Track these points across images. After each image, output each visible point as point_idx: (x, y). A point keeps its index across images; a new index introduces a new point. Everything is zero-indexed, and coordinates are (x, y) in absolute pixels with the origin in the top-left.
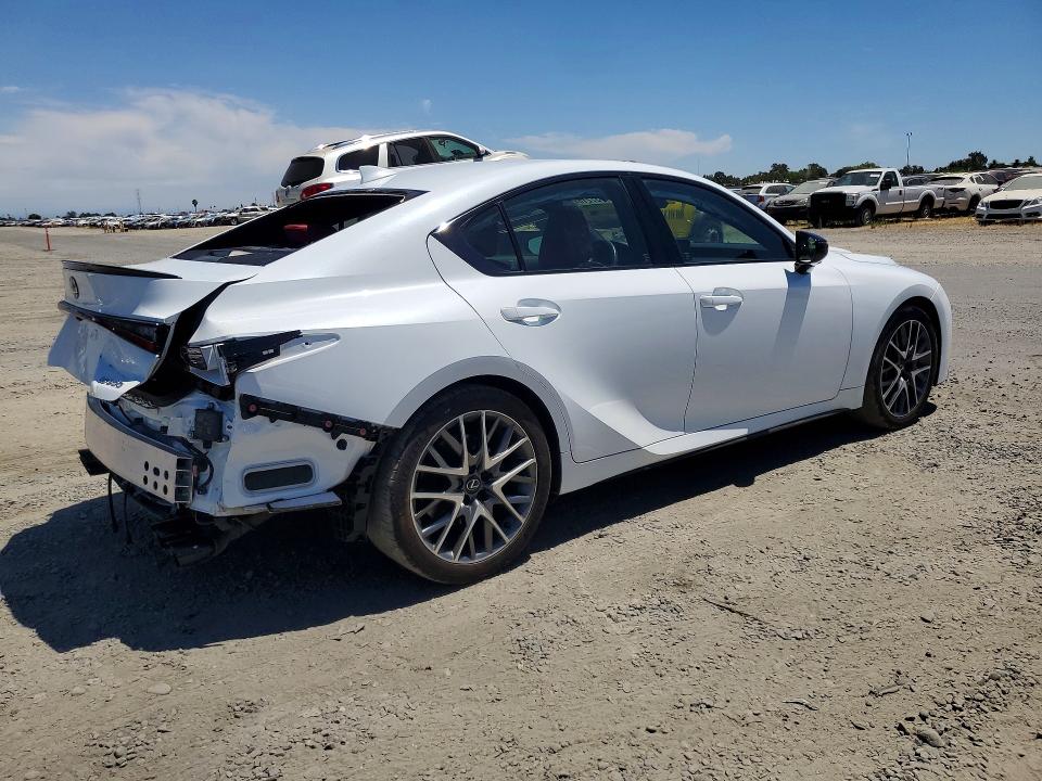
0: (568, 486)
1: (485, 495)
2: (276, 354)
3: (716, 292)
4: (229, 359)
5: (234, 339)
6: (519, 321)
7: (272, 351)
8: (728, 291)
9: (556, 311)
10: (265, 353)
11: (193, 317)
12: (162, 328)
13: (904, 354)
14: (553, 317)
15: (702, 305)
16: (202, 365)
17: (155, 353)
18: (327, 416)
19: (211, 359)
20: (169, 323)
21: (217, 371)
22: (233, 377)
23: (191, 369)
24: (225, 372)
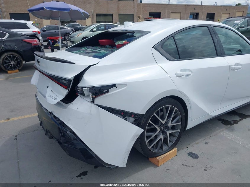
1: (164, 133)
2: (108, 91)
3: (235, 65)
4: (92, 93)
5: (94, 87)
6: (180, 76)
7: (106, 91)
8: (238, 64)
9: (191, 73)
10: (104, 91)
11: (79, 78)
12: (69, 81)
14: (190, 74)
15: (231, 69)
16: (83, 94)
17: (67, 89)
18: (122, 111)
19: (86, 92)
20: (71, 79)
21: (88, 96)
22: (93, 99)
23: (78, 94)
24: (91, 97)
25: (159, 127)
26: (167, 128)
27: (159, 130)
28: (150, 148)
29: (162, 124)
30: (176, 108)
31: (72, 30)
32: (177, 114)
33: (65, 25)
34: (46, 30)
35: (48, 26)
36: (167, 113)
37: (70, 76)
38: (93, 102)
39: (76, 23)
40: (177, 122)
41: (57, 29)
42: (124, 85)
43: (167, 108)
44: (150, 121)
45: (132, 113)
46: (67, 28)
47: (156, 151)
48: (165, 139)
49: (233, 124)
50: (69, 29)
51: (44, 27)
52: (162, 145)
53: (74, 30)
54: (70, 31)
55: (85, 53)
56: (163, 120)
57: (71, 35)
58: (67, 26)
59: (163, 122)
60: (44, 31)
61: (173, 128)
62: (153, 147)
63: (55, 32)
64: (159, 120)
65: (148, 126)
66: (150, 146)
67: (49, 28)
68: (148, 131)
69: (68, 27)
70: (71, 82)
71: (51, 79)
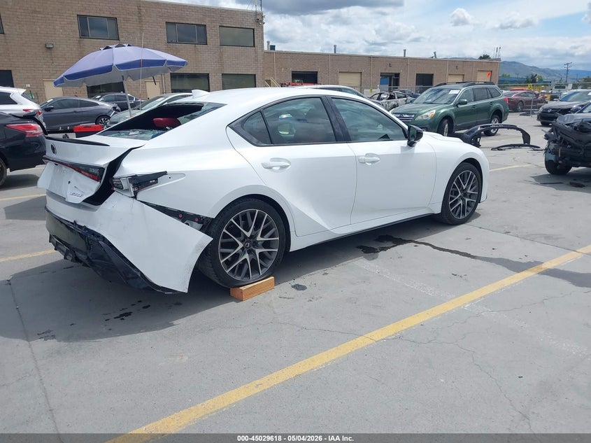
0: (294, 248)
1: (251, 252)
2: (156, 182)
3: (367, 155)
4: (134, 185)
5: (136, 176)
6: (270, 168)
7: (154, 181)
8: (372, 155)
9: (288, 164)
10: (151, 182)
11: (115, 165)
12: (101, 169)
13: (464, 187)
14: (287, 166)
15: (359, 162)
16: (120, 188)
17: (98, 181)
18: (180, 212)
19: (125, 184)
20: (104, 167)
21: (128, 190)
22: (136, 193)
23: (115, 189)
24: (132, 190)
25: (242, 242)
26: (255, 244)
27: (241, 245)
28: (227, 272)
29: (245, 236)
30: (267, 215)
31: (114, 108)
32: (271, 224)
33: (98, 97)
34: (52, 108)
35: (57, 98)
36: (253, 221)
37: (103, 162)
38: (135, 197)
39: (124, 92)
40: (272, 236)
41: (79, 104)
42: (182, 174)
43: (253, 214)
44: (224, 230)
45: (195, 215)
46: (104, 105)
47: (238, 278)
48: (254, 262)
49: (378, 252)
50: (108, 106)
51: (48, 101)
52: (248, 269)
53: (118, 108)
54: (110, 111)
55: (128, 136)
56: (248, 231)
57: (112, 120)
58: (102, 99)
59: (248, 234)
60: (48, 110)
61: (266, 244)
62: (233, 271)
63: (75, 112)
64: (241, 231)
65: (223, 238)
66: (223, 258)
67: (60, 104)
68: (224, 245)
69: (106, 101)
70: (103, 171)
71: (75, 169)
